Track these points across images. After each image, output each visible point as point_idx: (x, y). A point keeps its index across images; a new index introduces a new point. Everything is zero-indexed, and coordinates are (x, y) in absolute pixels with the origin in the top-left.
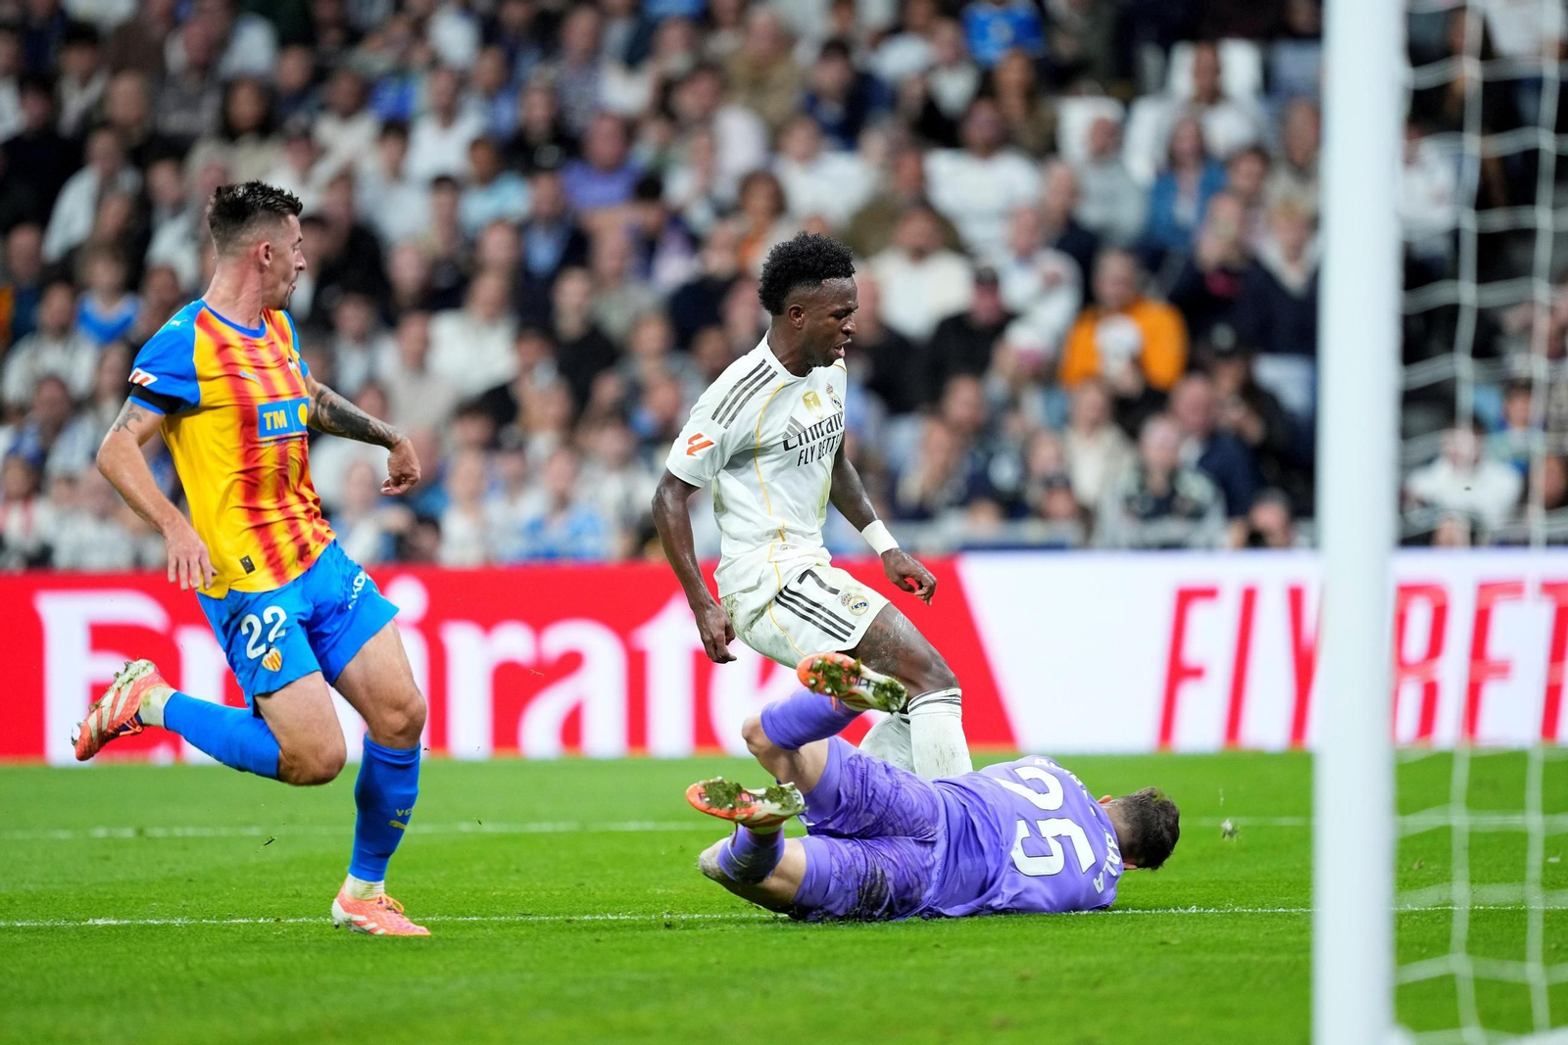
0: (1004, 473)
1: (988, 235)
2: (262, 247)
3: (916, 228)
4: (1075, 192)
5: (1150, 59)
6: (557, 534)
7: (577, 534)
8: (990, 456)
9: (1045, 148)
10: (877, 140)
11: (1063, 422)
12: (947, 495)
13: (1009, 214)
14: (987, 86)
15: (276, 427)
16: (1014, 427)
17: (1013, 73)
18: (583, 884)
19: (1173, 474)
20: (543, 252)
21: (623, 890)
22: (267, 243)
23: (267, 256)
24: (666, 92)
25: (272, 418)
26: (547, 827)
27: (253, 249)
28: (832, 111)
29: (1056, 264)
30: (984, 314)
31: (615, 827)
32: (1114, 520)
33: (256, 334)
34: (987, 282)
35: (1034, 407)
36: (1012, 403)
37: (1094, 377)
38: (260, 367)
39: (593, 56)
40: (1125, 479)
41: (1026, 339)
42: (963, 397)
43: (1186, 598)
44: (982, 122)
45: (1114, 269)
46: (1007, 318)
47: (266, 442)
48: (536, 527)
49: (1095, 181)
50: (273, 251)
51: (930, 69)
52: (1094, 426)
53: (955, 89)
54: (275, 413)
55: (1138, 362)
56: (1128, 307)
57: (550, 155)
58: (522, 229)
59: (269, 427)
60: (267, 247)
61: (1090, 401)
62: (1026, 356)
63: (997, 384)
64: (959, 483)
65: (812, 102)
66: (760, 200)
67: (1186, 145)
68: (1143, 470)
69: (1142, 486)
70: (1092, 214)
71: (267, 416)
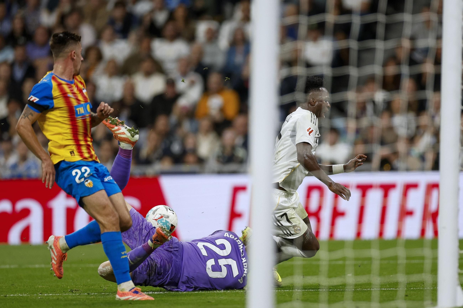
0: (176, 148)
1: (171, 67)
2: (73, 53)
3: (146, 65)
4: (201, 53)
5: (227, 8)
6: (22, 169)
7: (29, 168)
8: (171, 143)
9: (191, 38)
10: (133, 36)
11: (196, 131)
12: (156, 155)
13: (179, 60)
14: (171, 17)
15: (81, 113)
16: (180, 133)
17: (180, 13)
18: (14, 285)
19: (233, 148)
20: (19, 73)
21: (27, 286)
22: (74, 51)
23: (74, 56)
24: (62, 19)
25: (79, 110)
26: (7, 266)
27: (70, 54)
28: (119, 25)
29: (195, 77)
30: (169, 95)
31: (31, 266)
32: (213, 164)
33: (72, 83)
34: (171, 83)
35: (187, 126)
36: (179, 124)
37: (206, 115)
38: (74, 93)
39: (37, 7)
40: (217, 149)
41: (183, 102)
42: (161, 123)
43: (237, 190)
44: (169, 30)
45: (214, 79)
46: (177, 96)
47: (78, 118)
48: (15, 167)
49: (209, 49)
50: (76, 54)
51: (152, 11)
52: (207, 132)
53: (161, 17)
54: (80, 108)
55: (222, 110)
56: (219, 91)
57: (22, 40)
58: (12, 66)
59: (79, 113)
60: (74, 53)
61: (205, 124)
62: (184, 108)
63: (174, 118)
64: (160, 151)
65: (112, 22)
66: (93, 55)
67: (239, 37)
68: (223, 147)
69: (223, 152)
70: (207, 60)
71: (78, 109)
